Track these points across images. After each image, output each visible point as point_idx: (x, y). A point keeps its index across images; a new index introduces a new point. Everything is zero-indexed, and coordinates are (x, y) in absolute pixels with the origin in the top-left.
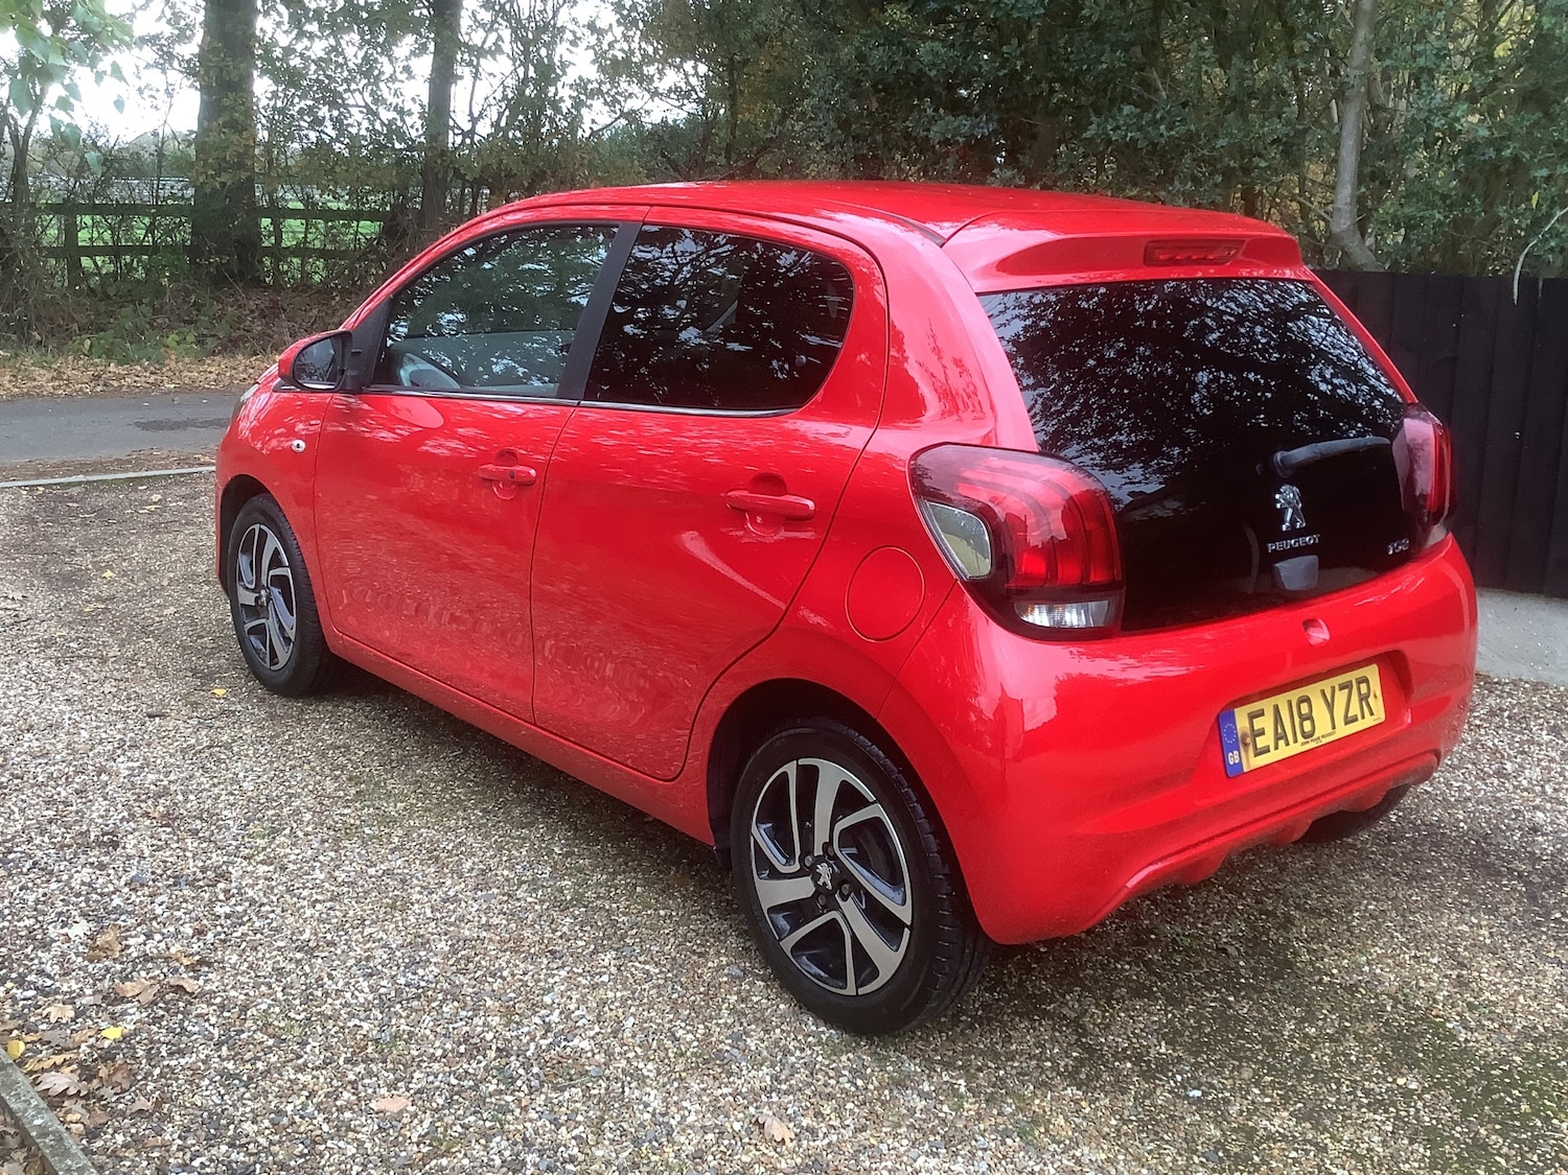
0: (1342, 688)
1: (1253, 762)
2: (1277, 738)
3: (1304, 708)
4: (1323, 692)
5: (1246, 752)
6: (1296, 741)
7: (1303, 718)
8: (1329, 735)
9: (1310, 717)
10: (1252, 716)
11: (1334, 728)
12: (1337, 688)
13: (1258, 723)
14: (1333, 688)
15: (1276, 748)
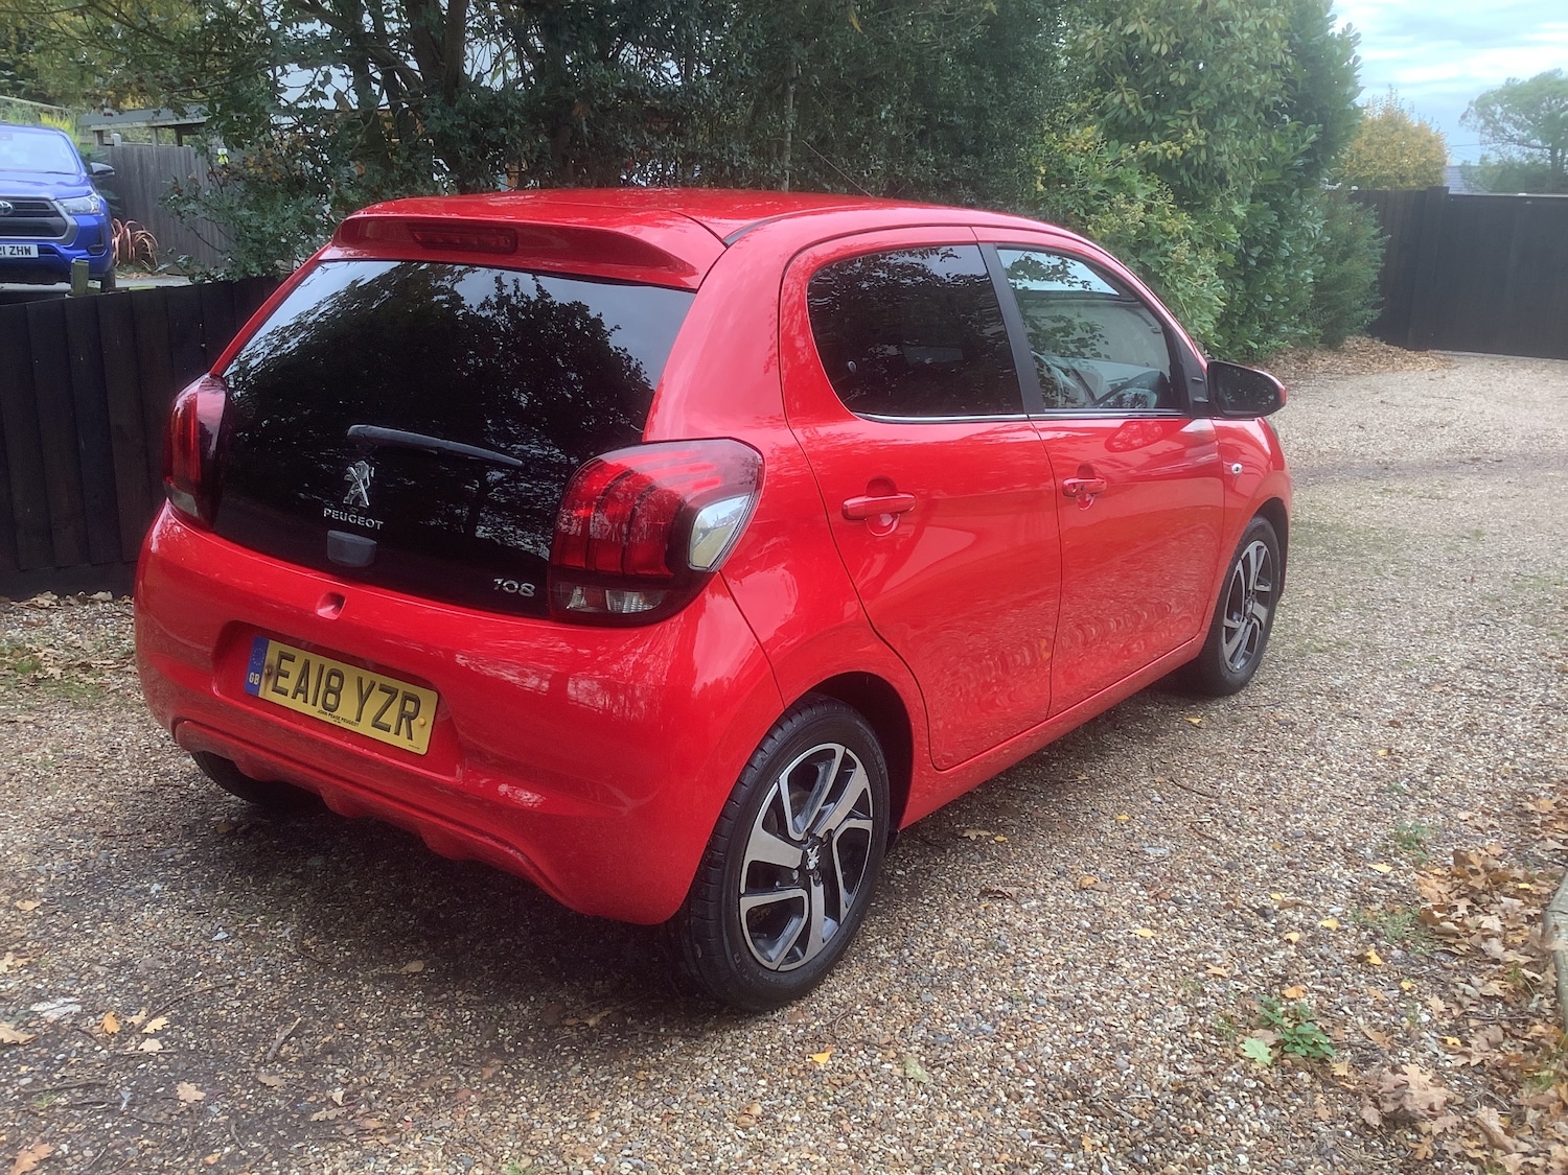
0: (383, 689)
1: (267, 693)
2: (297, 691)
3: (335, 682)
4: (360, 681)
5: (267, 683)
6: (314, 704)
7: (329, 690)
8: (352, 723)
9: (337, 693)
10: (283, 656)
11: (359, 720)
12: (377, 687)
13: (286, 665)
14: (373, 685)
15: (294, 697)
